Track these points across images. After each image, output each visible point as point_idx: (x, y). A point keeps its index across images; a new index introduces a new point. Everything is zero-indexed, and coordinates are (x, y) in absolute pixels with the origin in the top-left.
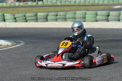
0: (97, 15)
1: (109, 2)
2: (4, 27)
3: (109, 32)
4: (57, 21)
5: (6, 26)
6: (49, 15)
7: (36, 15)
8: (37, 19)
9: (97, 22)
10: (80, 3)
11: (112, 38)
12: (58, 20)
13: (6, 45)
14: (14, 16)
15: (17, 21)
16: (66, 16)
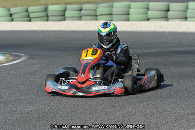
0: (148, 9)
3: (169, 38)
4: (81, 20)
6: (67, 9)
7: (46, 10)
8: (47, 16)
9: (148, 22)
12: (83, 17)
14: (9, 10)
15: (14, 19)
16: (96, 10)
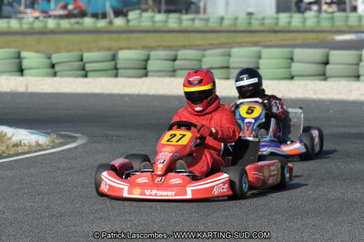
0: (292, 59)
1: (318, 22)
2: (22, 89)
3: (331, 111)
4: (174, 76)
5: (27, 86)
6: (151, 57)
7: (114, 58)
8: (116, 69)
9: (293, 82)
10: (235, 24)
11: (341, 130)
12: (178, 72)
13: (34, 144)
14: (49, 58)
15: (58, 74)
16: (201, 61)
